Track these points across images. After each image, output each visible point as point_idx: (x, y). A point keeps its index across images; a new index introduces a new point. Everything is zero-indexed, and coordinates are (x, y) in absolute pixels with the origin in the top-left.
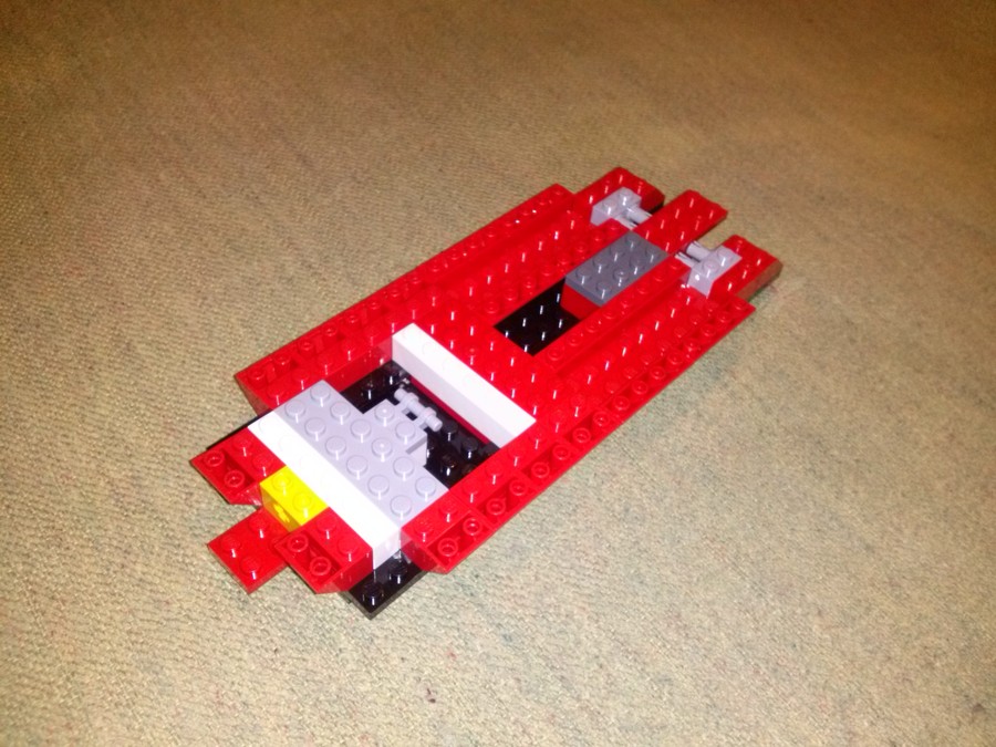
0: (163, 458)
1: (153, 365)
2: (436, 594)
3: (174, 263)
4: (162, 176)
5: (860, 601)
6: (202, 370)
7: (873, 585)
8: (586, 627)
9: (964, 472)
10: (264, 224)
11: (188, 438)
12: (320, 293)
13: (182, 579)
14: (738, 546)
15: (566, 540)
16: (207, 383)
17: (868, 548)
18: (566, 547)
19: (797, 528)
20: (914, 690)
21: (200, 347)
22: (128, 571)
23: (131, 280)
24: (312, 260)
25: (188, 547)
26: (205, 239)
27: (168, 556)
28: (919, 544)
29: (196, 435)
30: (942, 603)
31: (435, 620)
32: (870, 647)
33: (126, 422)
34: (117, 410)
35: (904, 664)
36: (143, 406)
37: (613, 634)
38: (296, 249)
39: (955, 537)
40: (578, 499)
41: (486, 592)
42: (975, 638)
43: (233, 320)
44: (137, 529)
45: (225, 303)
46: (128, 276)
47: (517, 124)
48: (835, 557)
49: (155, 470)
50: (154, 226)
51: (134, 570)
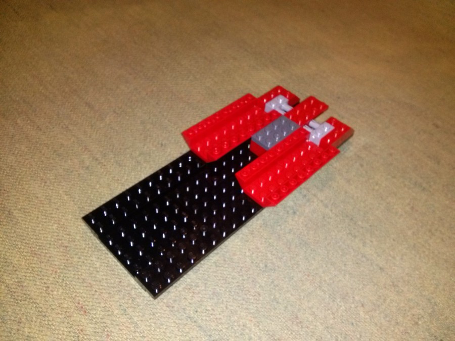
0: (32, 270)
1: (22, 221)
2: (177, 324)
3: (28, 166)
4: (19, 121)
5: (380, 296)
6: (47, 220)
7: (385, 288)
8: (253, 330)
9: (420, 225)
10: (72, 140)
11: (43, 258)
12: (103, 172)
13: (49, 333)
14: (320, 277)
15: (239, 286)
16: (50, 227)
17: (381, 269)
18: (239, 289)
19: (347, 263)
20: (411, 337)
21: (45, 209)
22: (21, 332)
23: (8, 177)
24: (98, 156)
25: (49, 316)
26: (43, 151)
27: (40, 322)
28: (404, 263)
29: (48, 255)
30: (418, 292)
31: (178, 338)
32: (388, 319)
33: (12, 253)
34: (7, 247)
35: (404, 325)
36: (19, 243)
37: (267, 331)
38: (89, 151)
39: (420, 258)
40: (242, 263)
41: (202, 319)
42: (435, 307)
43: (61, 192)
44: (23, 310)
45: (55, 184)
46: (6, 175)
47: (191, 77)
48: (366, 276)
49: (29, 277)
50: (16, 148)
51: (23, 331)
